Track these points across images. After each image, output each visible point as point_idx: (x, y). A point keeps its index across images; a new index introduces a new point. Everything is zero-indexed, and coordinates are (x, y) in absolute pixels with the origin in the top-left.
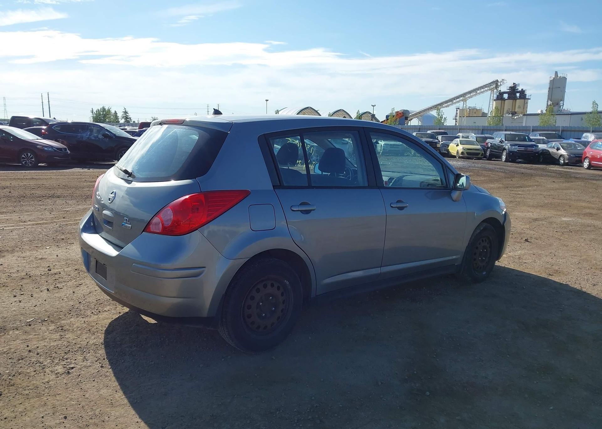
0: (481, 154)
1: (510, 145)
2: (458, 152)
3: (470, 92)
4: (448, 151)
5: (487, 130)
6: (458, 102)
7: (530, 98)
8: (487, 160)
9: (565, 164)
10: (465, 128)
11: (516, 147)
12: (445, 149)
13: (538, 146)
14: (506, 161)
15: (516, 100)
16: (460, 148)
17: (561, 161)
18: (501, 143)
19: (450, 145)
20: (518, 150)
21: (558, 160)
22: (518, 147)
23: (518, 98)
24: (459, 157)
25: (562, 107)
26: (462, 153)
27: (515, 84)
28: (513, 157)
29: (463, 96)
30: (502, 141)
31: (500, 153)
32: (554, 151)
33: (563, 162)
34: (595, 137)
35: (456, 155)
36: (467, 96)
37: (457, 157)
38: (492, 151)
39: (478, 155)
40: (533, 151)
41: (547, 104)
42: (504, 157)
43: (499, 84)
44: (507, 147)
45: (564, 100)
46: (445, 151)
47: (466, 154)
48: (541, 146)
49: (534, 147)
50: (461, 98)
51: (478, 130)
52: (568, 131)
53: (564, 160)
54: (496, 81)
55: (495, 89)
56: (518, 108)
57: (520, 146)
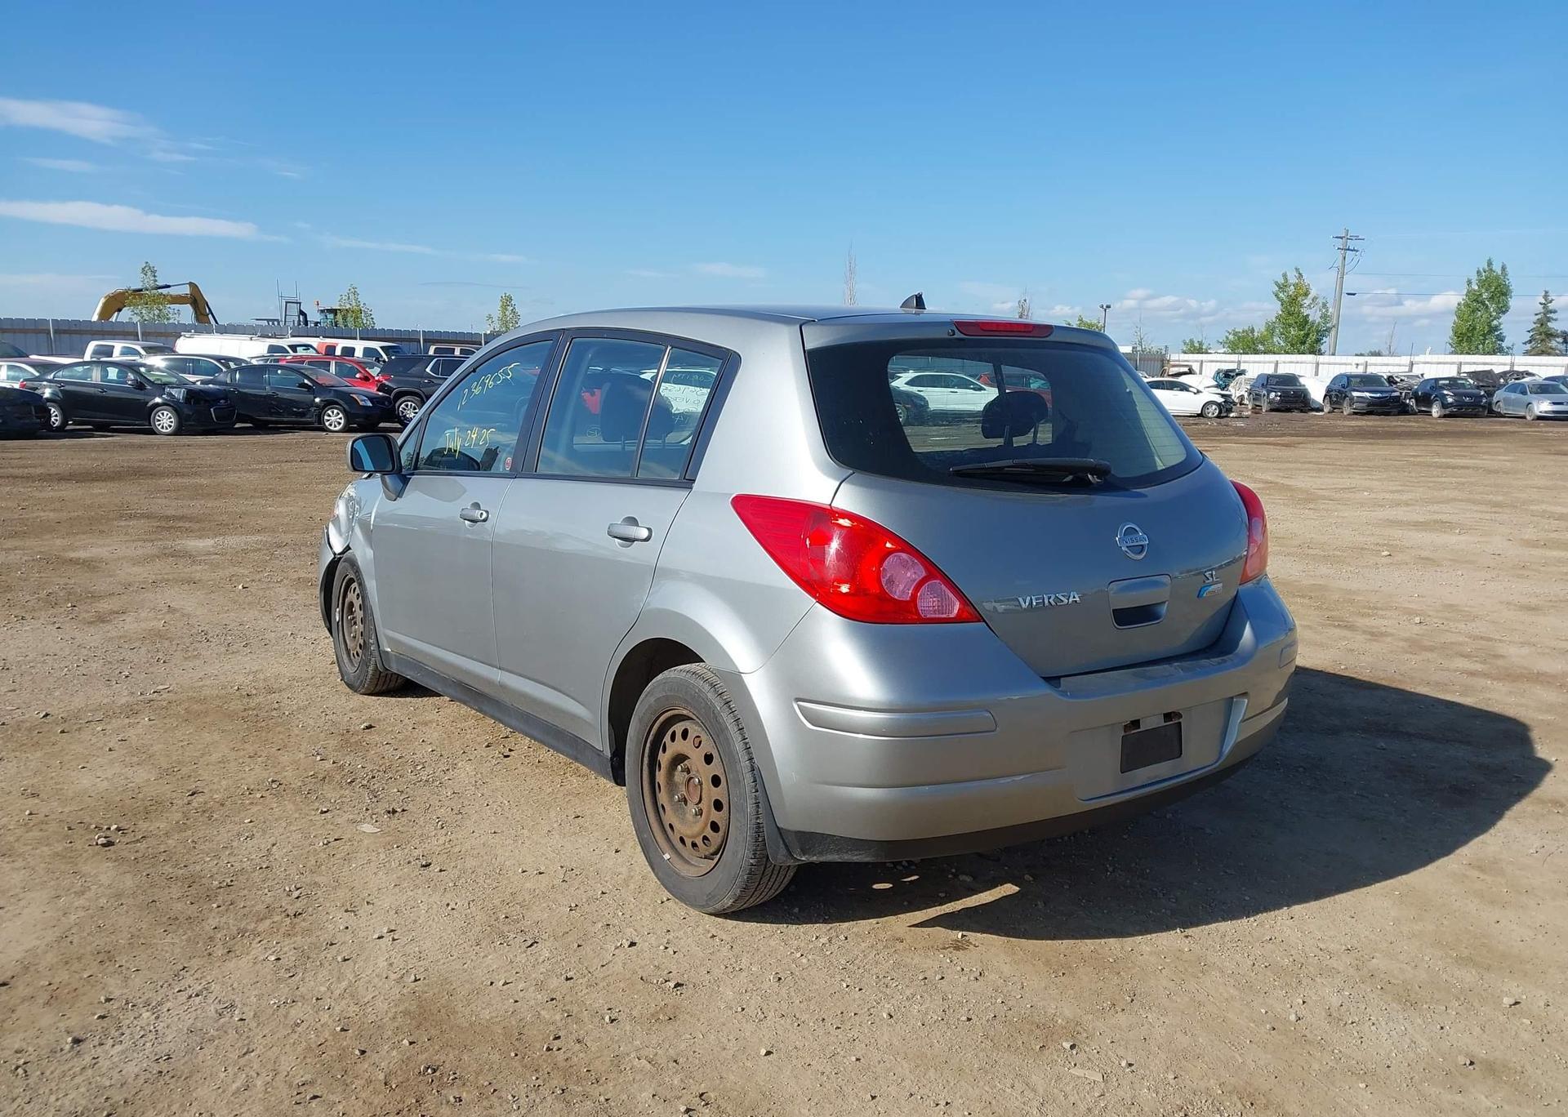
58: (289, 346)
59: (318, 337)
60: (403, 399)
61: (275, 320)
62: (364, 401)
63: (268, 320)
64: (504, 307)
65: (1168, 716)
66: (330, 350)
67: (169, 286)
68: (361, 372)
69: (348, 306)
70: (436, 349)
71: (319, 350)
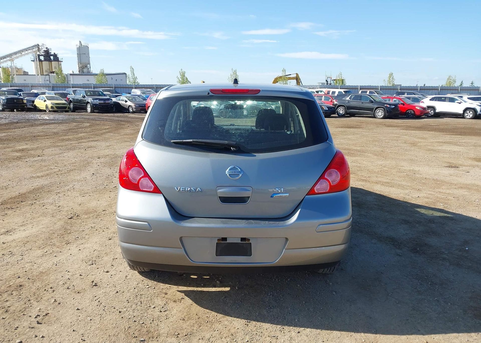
0: (67, 108)
1: (93, 99)
2: (47, 107)
3: (15, 53)
4: (35, 106)
5: (57, 87)
6: (6, 61)
7: (62, 61)
8: (72, 112)
9: (133, 112)
10: (36, 85)
11: (97, 101)
12: (29, 104)
13: (112, 99)
14: (91, 112)
15: (51, 62)
16: (49, 103)
17: (130, 110)
18: (84, 98)
19: (35, 101)
20: (99, 103)
21: (128, 109)
22: (99, 100)
23: (53, 60)
24: (50, 111)
25: (89, 69)
26: (52, 107)
27: (47, 48)
28: (97, 109)
29: (9, 56)
30: (84, 96)
31: (85, 106)
32: (124, 103)
33: (132, 110)
34: (141, 92)
35: (45, 109)
36: (13, 57)
37: (47, 111)
38: (75, 105)
39: (66, 109)
40: (110, 103)
41: (79, 66)
42: (89, 109)
43: (40, 48)
44: (89, 101)
45: (90, 64)
46: (30, 106)
47: (55, 108)
48: (114, 100)
49: (109, 100)
50: (8, 58)
51: (49, 87)
52: (119, 87)
53: (132, 109)
54: (37, 45)
55: (37, 52)
56: (54, 68)
57: (100, 100)
58: (316, 91)
59: (326, 88)
60: (340, 107)
61: (324, 83)
62: (326, 108)
63: (322, 83)
64: (390, 77)
65: (243, 239)
66: (328, 92)
67: (290, 75)
68: (331, 99)
69: (339, 78)
70: (362, 91)
71: (325, 93)
